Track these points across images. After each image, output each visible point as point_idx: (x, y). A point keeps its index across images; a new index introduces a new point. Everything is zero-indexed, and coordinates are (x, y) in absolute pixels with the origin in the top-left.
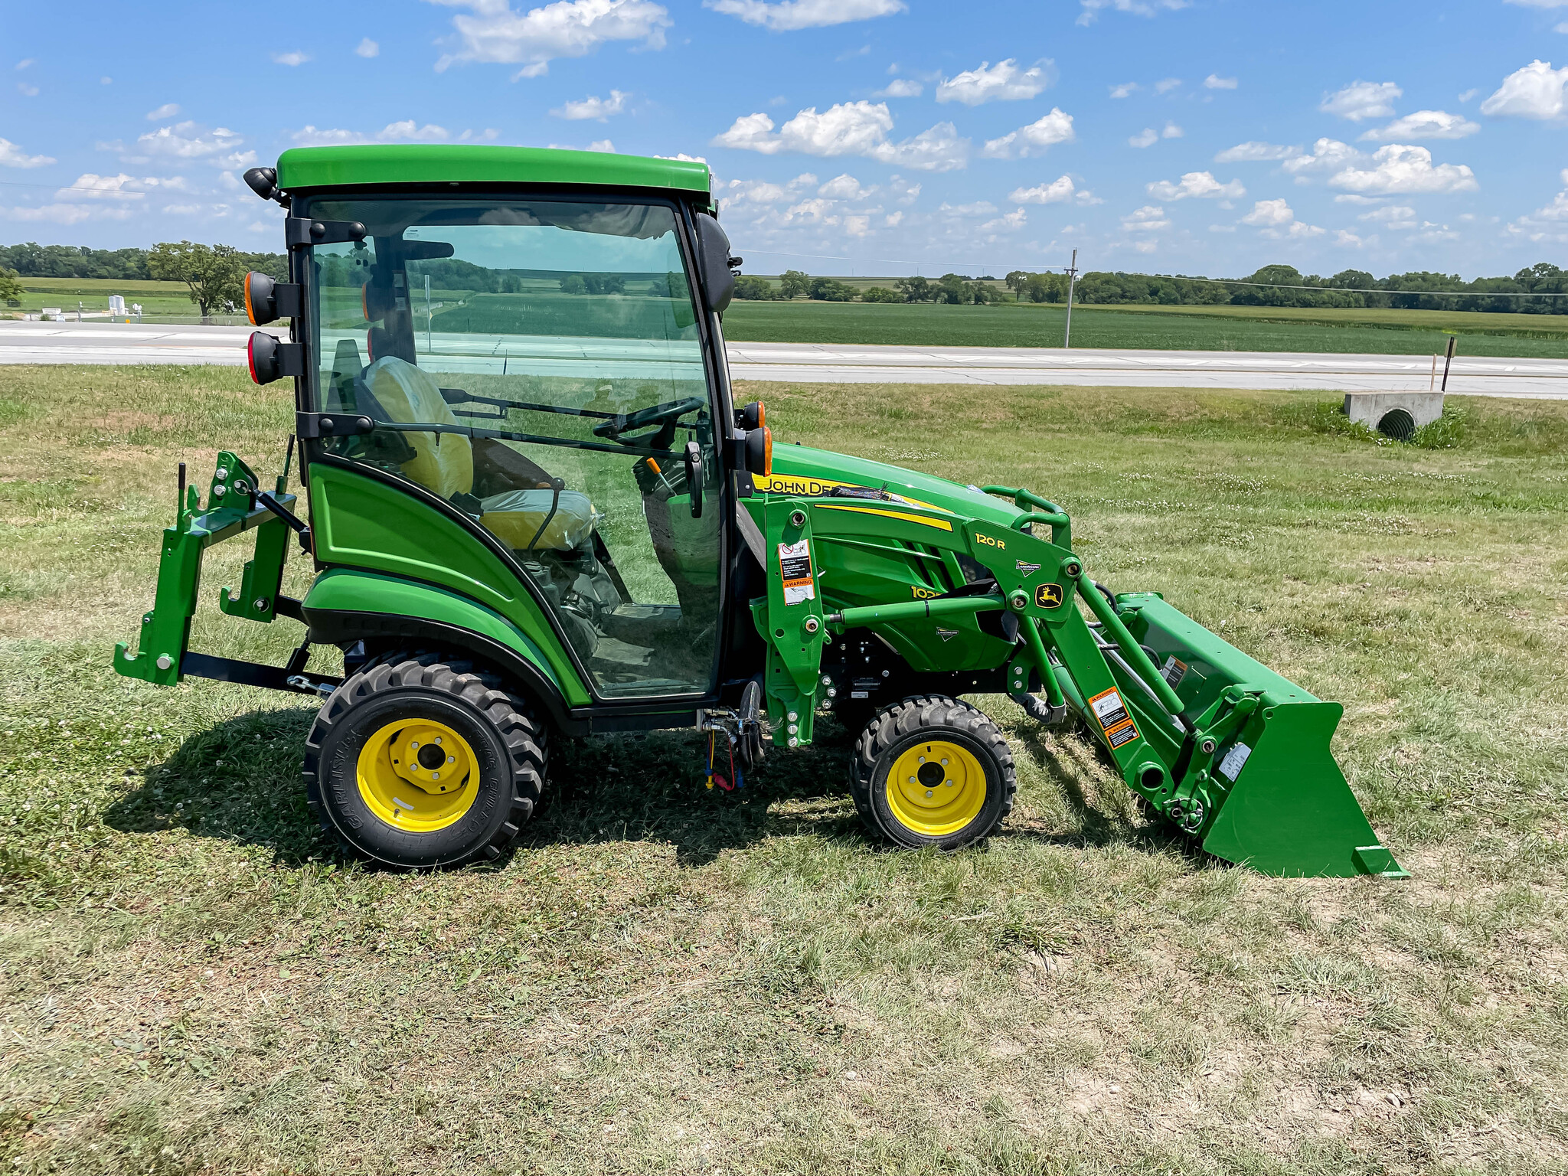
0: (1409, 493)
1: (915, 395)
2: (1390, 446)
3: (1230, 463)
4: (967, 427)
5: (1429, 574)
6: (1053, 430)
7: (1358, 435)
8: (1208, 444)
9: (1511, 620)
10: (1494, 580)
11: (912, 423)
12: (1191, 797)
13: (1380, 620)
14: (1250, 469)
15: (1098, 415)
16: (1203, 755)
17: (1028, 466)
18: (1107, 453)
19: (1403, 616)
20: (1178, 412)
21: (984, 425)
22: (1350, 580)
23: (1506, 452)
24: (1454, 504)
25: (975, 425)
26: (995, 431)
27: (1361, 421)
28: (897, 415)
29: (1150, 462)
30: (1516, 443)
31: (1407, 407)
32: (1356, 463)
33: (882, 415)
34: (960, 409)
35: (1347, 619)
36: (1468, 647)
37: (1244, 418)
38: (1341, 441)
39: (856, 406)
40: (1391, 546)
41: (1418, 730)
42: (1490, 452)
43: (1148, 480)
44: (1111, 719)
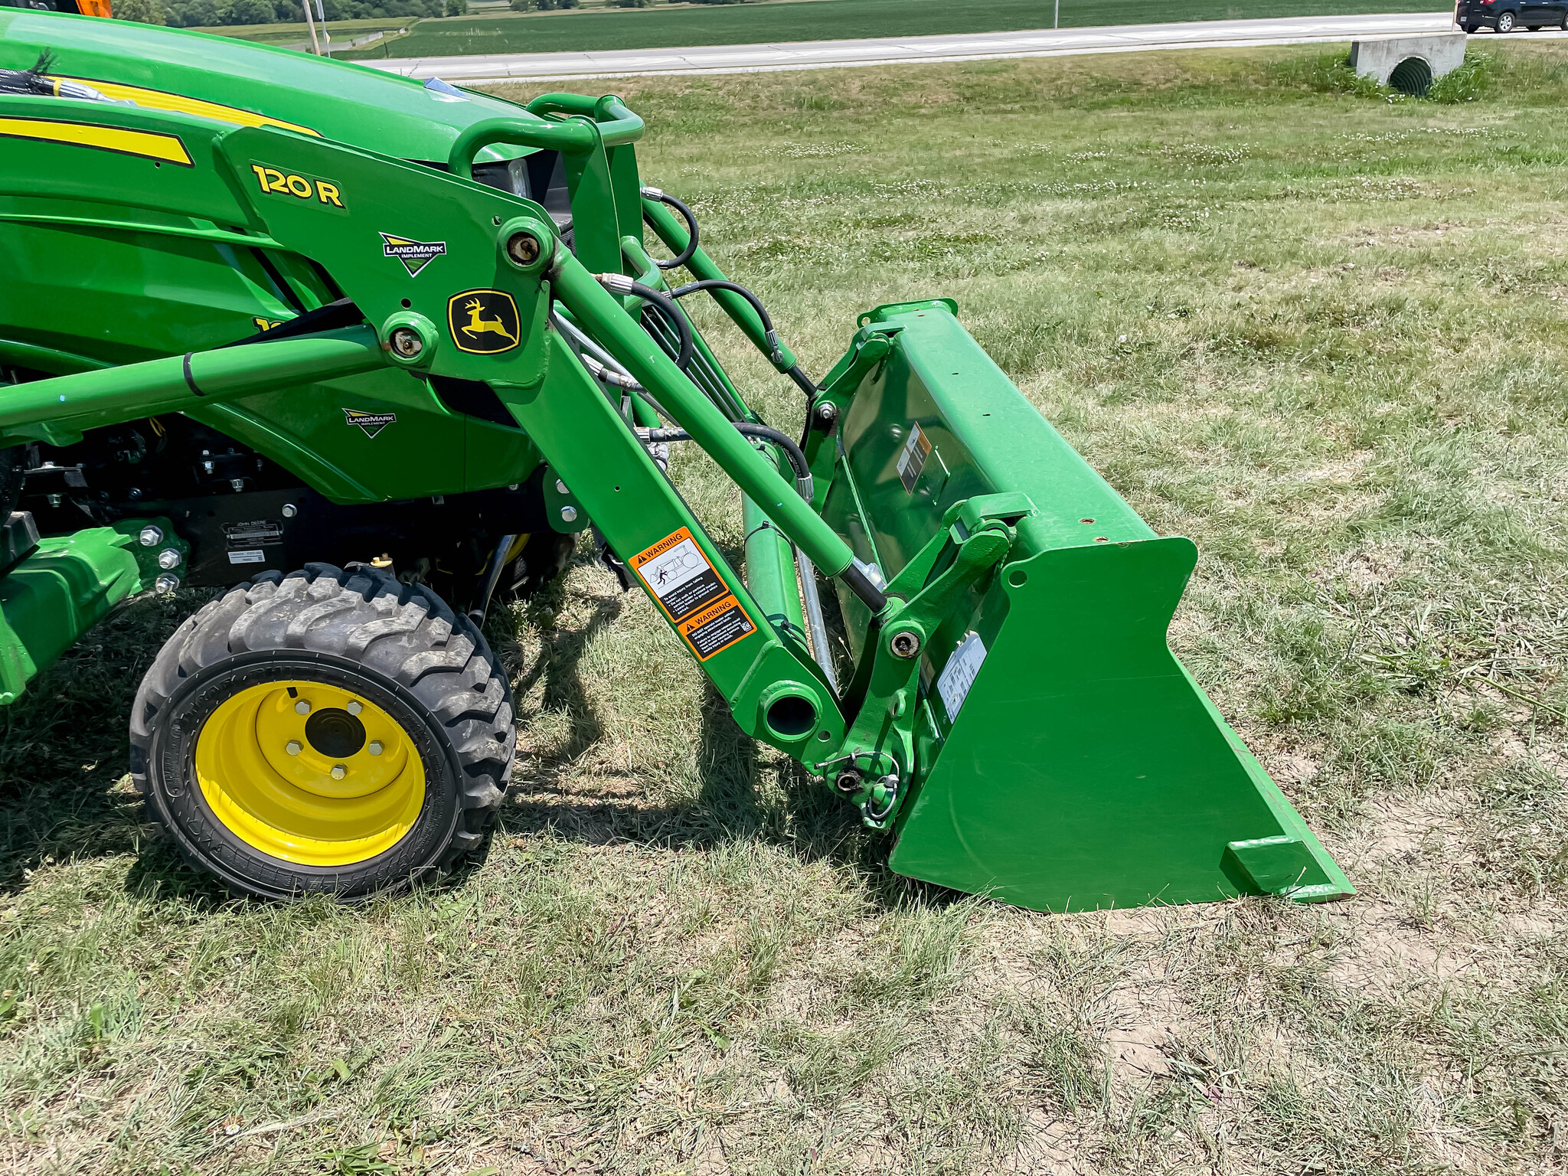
0: (1421, 153)
1: (843, 80)
2: (1403, 103)
3: (1208, 132)
4: (900, 114)
5: (1439, 244)
6: (1005, 112)
7: (1366, 92)
8: (1187, 114)
9: (1556, 303)
10: (1527, 248)
11: (835, 114)
12: (879, 747)
13: (1359, 318)
14: (1229, 138)
15: (1059, 89)
16: (895, 662)
17: (958, 153)
18: (1060, 132)
19: (1395, 307)
20: (1155, 79)
21: (923, 111)
22: (1326, 262)
23: (1535, 102)
24: (1474, 161)
25: (911, 112)
26: (934, 116)
27: (1369, 74)
28: (818, 106)
29: (1110, 138)
30: (1547, 90)
31: (1424, 53)
32: (1360, 123)
33: (801, 106)
34: (895, 92)
35: (1310, 318)
36: (1487, 350)
37: (1233, 81)
38: (1345, 100)
39: (771, 98)
40: (1391, 212)
41: (1398, 512)
42: (1517, 103)
43: (1101, 159)
44: (689, 599)
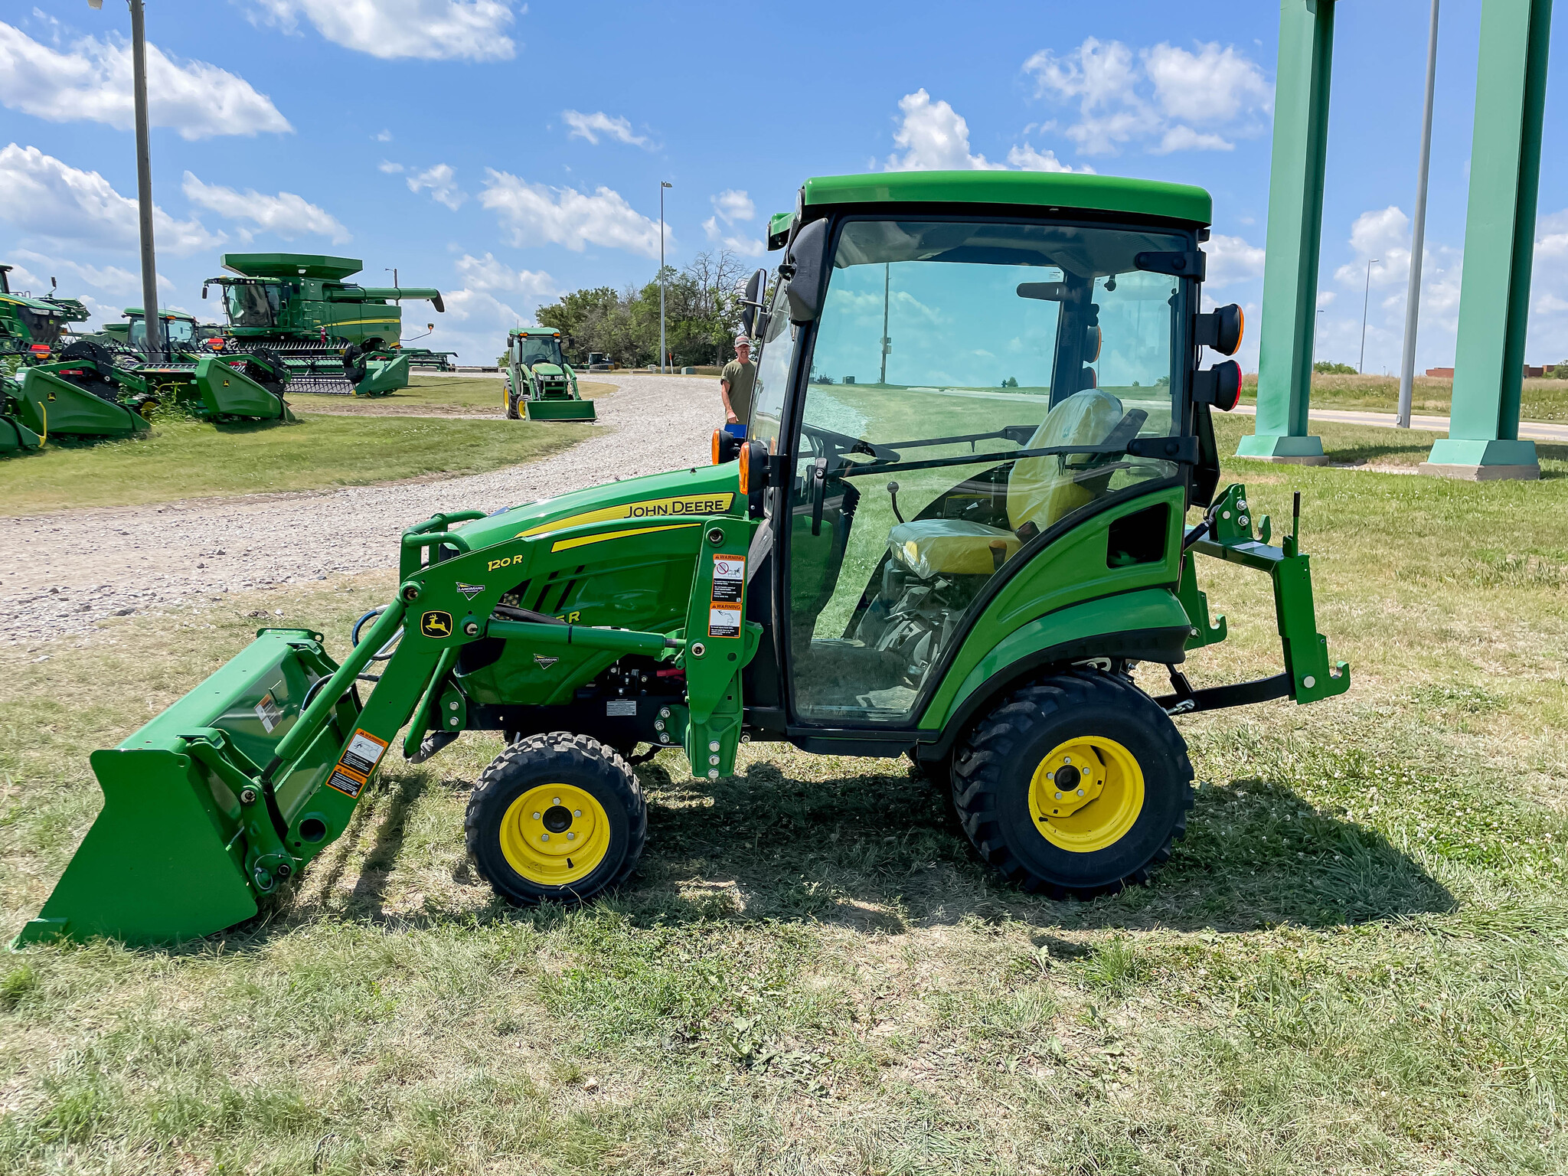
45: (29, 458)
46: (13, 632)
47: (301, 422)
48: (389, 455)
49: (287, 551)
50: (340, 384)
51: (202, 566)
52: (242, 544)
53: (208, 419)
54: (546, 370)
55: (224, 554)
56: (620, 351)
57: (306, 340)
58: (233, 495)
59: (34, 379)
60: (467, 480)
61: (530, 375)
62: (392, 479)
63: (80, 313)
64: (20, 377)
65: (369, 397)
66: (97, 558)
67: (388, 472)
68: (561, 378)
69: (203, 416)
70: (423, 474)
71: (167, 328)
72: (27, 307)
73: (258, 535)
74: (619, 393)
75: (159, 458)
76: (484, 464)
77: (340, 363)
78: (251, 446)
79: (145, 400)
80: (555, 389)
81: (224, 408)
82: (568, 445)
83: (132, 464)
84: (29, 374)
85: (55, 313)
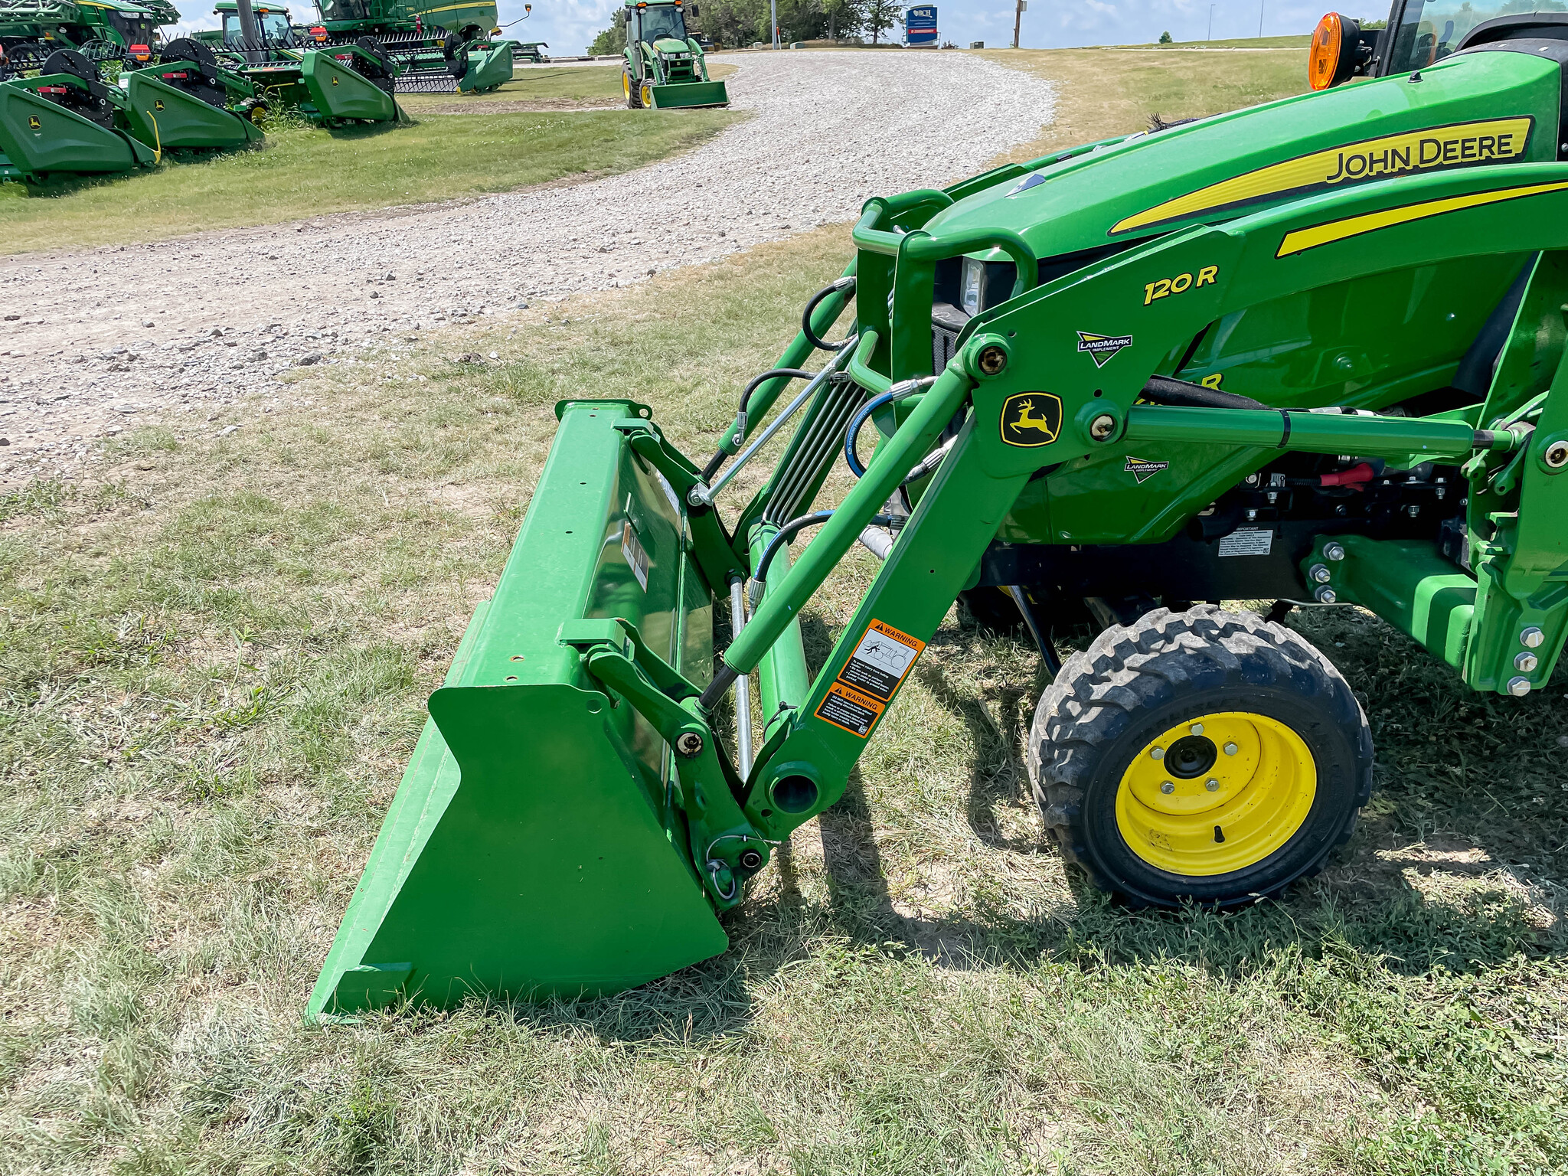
45: (148, 176)
46: (183, 392)
47: (415, 123)
48: (521, 156)
49: (464, 272)
50: (443, 80)
51: (375, 296)
52: (408, 266)
53: (322, 124)
54: (669, 46)
55: (394, 279)
56: (720, 29)
57: (402, 31)
58: (371, 208)
59: (137, 84)
60: (613, 182)
61: (653, 54)
62: (532, 183)
63: (170, 14)
64: (124, 84)
65: (475, 94)
66: (253, 289)
67: (526, 175)
68: (686, 56)
69: (316, 120)
70: (565, 176)
71: (261, 23)
72: (116, 11)
73: (423, 255)
74: (739, 74)
75: (281, 170)
76: (625, 161)
77: (441, 55)
78: (372, 153)
79: (253, 106)
80: (680, 69)
81: (337, 110)
82: (711, 135)
83: (255, 178)
84: (132, 78)
85: (146, 16)
